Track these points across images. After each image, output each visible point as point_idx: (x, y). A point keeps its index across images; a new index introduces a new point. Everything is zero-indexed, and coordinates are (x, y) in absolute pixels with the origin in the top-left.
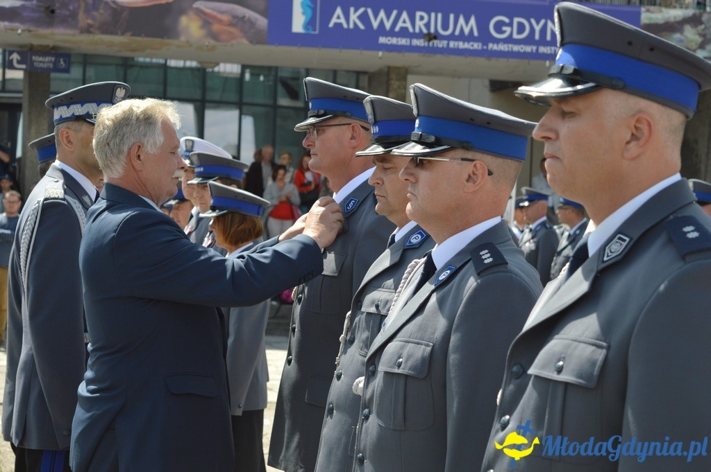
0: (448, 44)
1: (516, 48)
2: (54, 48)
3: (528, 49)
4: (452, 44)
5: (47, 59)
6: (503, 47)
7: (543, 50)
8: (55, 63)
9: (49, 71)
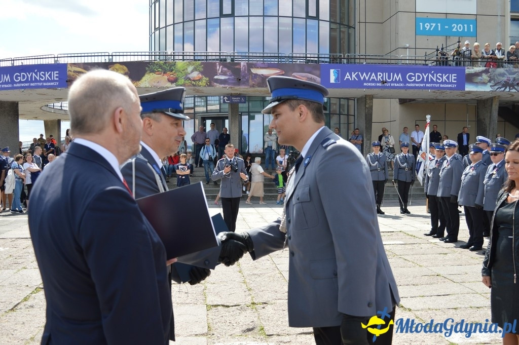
0: (391, 85)
1: (417, 85)
2: (240, 94)
3: (422, 85)
4: (392, 85)
5: (237, 98)
6: (412, 85)
7: (427, 85)
8: (240, 100)
9: (238, 103)
